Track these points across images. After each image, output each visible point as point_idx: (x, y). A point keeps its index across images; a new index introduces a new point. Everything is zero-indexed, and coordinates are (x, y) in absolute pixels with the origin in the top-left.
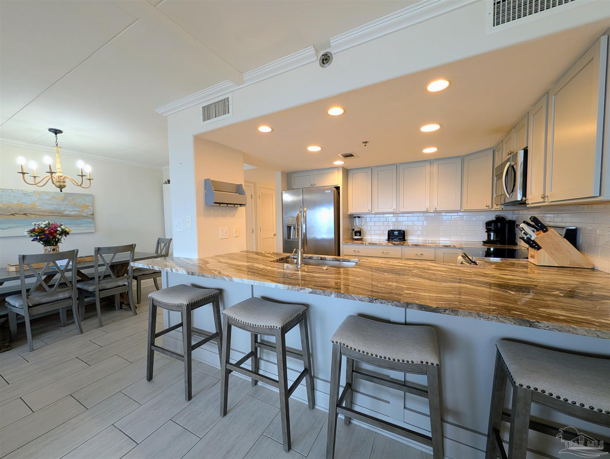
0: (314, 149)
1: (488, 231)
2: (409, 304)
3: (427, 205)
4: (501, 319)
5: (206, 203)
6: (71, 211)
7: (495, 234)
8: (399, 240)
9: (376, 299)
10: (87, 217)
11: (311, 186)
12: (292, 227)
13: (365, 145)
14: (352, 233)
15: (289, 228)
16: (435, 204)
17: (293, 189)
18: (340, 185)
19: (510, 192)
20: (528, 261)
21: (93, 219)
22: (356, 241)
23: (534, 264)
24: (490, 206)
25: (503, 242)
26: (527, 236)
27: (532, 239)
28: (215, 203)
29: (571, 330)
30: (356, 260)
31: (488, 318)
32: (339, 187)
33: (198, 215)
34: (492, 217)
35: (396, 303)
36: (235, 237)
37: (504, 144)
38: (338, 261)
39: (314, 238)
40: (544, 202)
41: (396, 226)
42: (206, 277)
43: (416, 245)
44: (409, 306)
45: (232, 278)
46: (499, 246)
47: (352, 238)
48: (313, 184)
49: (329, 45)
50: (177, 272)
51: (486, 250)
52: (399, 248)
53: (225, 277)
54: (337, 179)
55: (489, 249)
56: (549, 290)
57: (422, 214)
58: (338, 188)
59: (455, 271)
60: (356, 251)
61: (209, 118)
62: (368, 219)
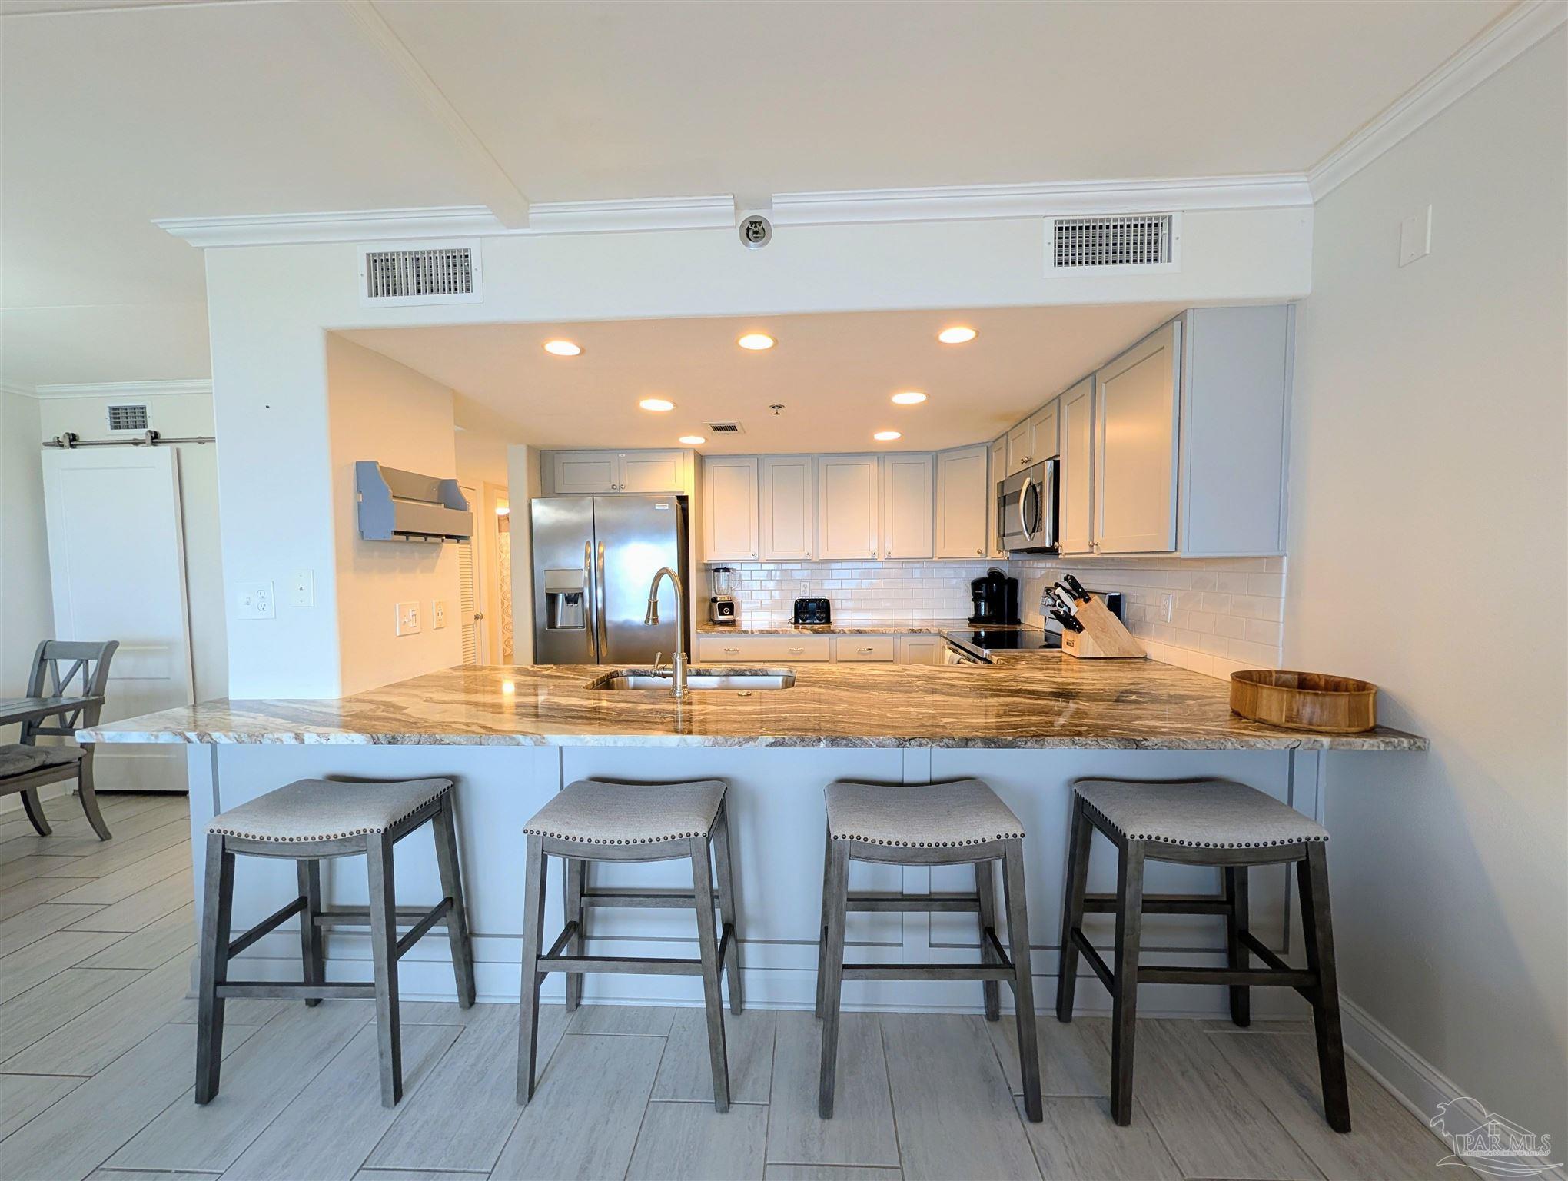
0: (656, 405)
1: (976, 599)
2: (970, 740)
3: (874, 547)
4: (1102, 743)
5: (362, 533)
7: (987, 604)
8: (817, 622)
9: (910, 740)
11: (612, 491)
12: (561, 595)
13: (777, 414)
14: (711, 607)
15: (552, 598)
16: (888, 546)
17: (560, 495)
18: (689, 491)
19: (1030, 531)
20: (1062, 652)
22: (723, 625)
23: (1074, 657)
24: (984, 551)
25: (1000, 621)
26: (1064, 609)
27: (1072, 614)
28: (397, 533)
29: (1181, 744)
30: (783, 670)
31: (1086, 744)
32: (687, 497)
33: (340, 567)
34: (982, 572)
35: (947, 740)
36: (437, 629)
37: (1011, 442)
38: (741, 675)
39: (626, 622)
40: (1092, 553)
41: (808, 590)
42: (449, 744)
43: (858, 630)
44: (970, 743)
45: (545, 736)
46: (993, 628)
47: (712, 621)
48: (617, 485)
49: (768, 204)
50: (325, 742)
51: (973, 635)
52: (824, 639)
53: (520, 737)
54: (681, 478)
55: (978, 634)
56: (1125, 695)
57: (859, 565)
58: (683, 500)
59: (978, 677)
60: (729, 650)
61: (390, 291)
62: (745, 575)
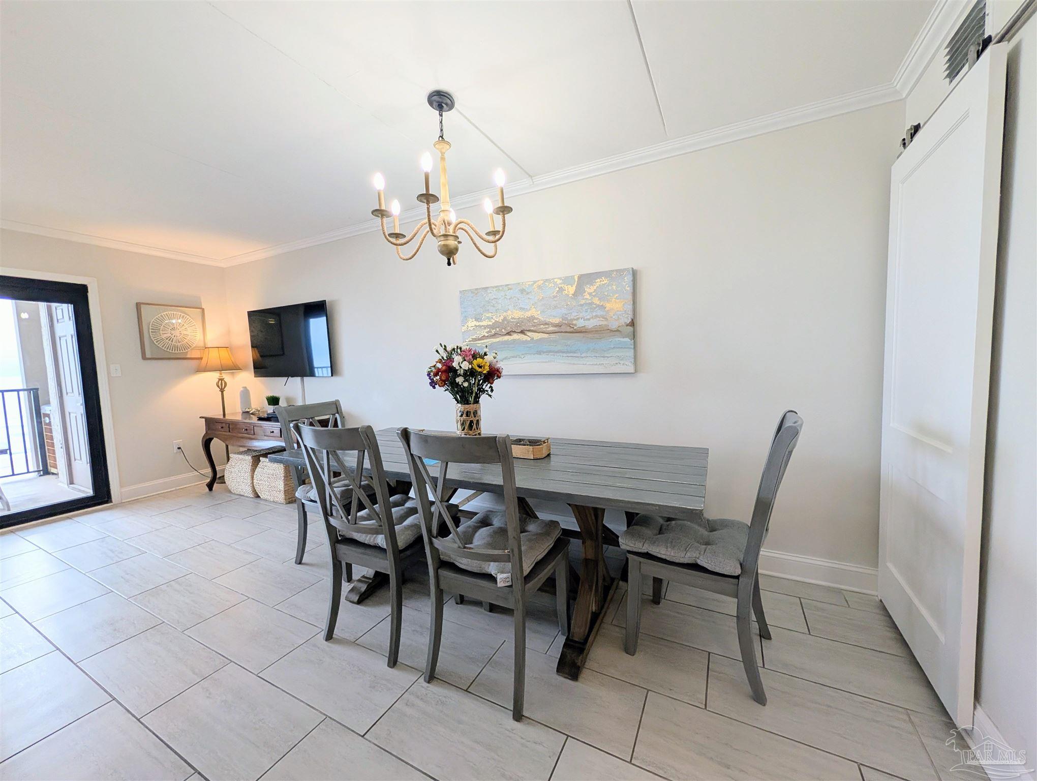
6: (589, 319)
10: (618, 331)
21: (634, 336)
